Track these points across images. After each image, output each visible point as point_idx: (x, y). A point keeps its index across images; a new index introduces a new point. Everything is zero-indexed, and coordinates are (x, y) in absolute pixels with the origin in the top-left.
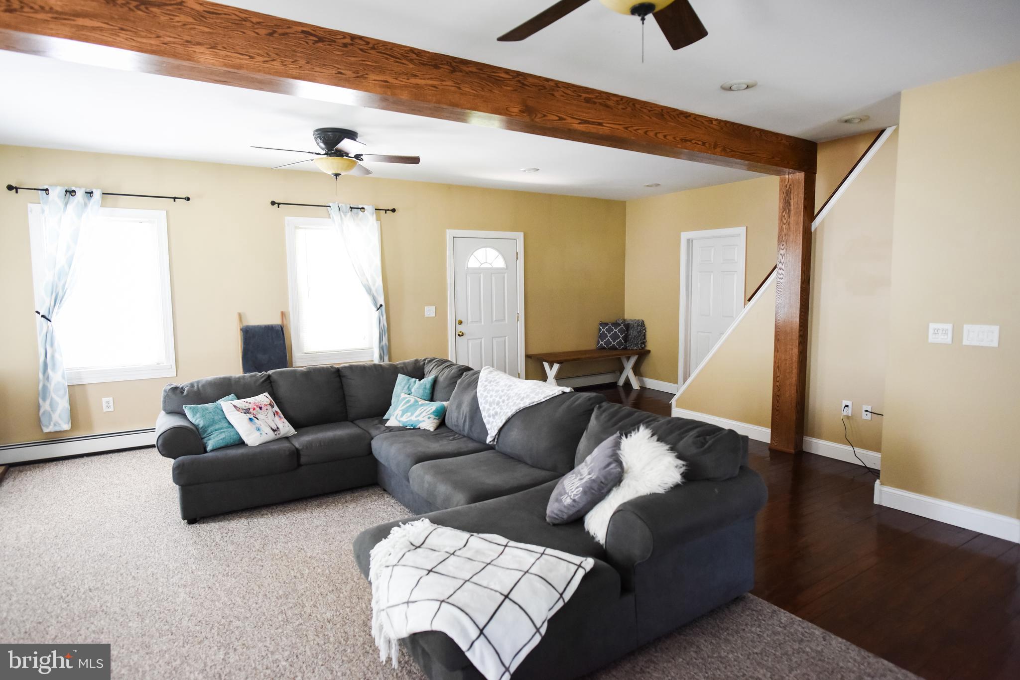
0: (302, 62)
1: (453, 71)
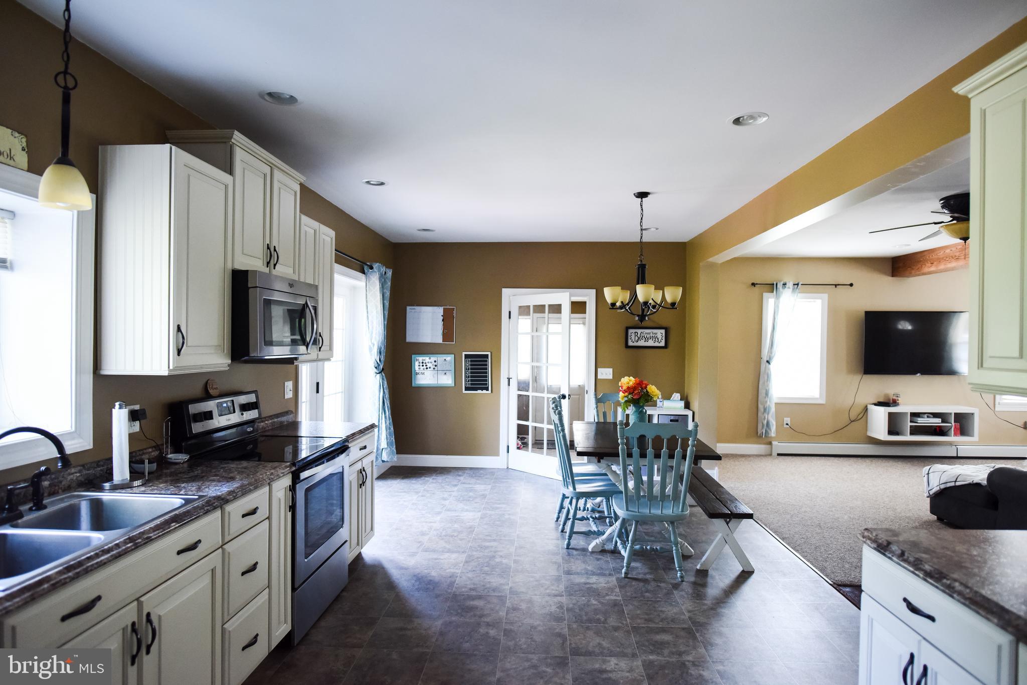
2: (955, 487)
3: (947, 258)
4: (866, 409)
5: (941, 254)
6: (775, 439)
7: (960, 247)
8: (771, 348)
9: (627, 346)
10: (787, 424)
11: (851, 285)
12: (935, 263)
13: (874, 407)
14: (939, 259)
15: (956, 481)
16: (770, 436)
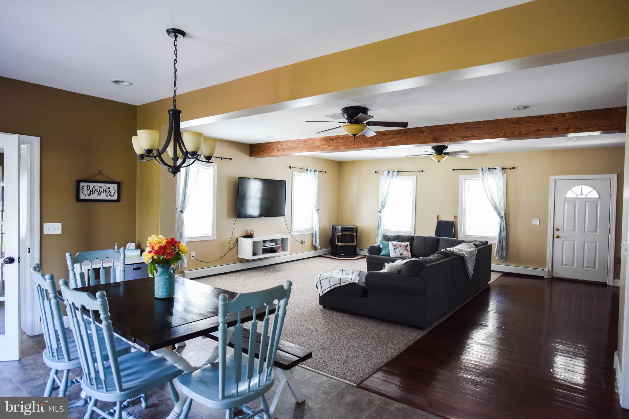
0: (362, 143)
1: (406, 133)
2: (340, 287)
3: (289, 148)
4: (237, 240)
5: (285, 145)
6: (186, 269)
7: (297, 142)
8: (184, 202)
9: (78, 199)
10: (193, 257)
11: (231, 159)
12: (281, 150)
13: (242, 239)
14: (283, 148)
15: (340, 283)
16: (183, 267)
